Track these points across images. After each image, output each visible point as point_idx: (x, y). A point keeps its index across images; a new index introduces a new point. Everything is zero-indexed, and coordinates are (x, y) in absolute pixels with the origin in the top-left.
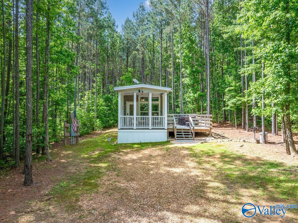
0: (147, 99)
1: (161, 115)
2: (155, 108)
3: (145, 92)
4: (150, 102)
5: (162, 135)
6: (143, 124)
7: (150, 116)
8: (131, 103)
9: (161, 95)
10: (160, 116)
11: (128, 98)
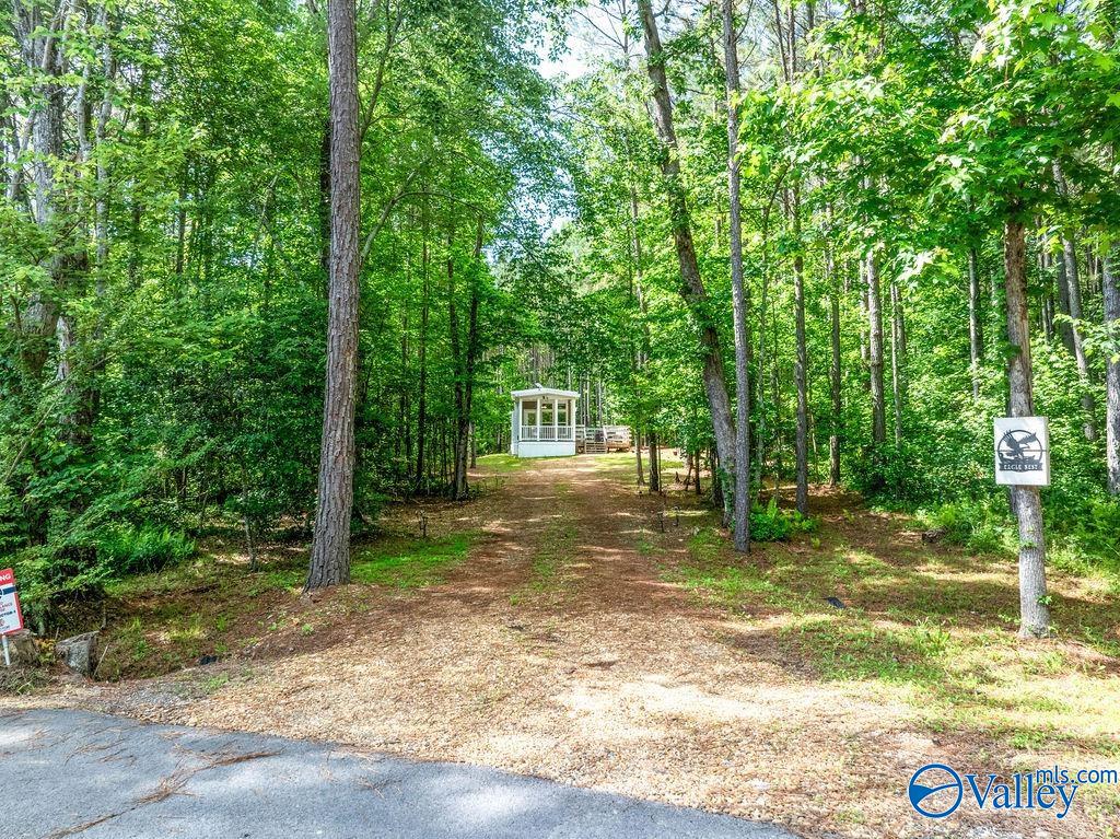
0: (550, 406)
1: (569, 424)
2: (562, 418)
3: (550, 398)
4: (556, 411)
5: (570, 448)
6: (547, 436)
7: (556, 426)
8: (532, 411)
9: (569, 401)
10: (567, 427)
11: (529, 405)
